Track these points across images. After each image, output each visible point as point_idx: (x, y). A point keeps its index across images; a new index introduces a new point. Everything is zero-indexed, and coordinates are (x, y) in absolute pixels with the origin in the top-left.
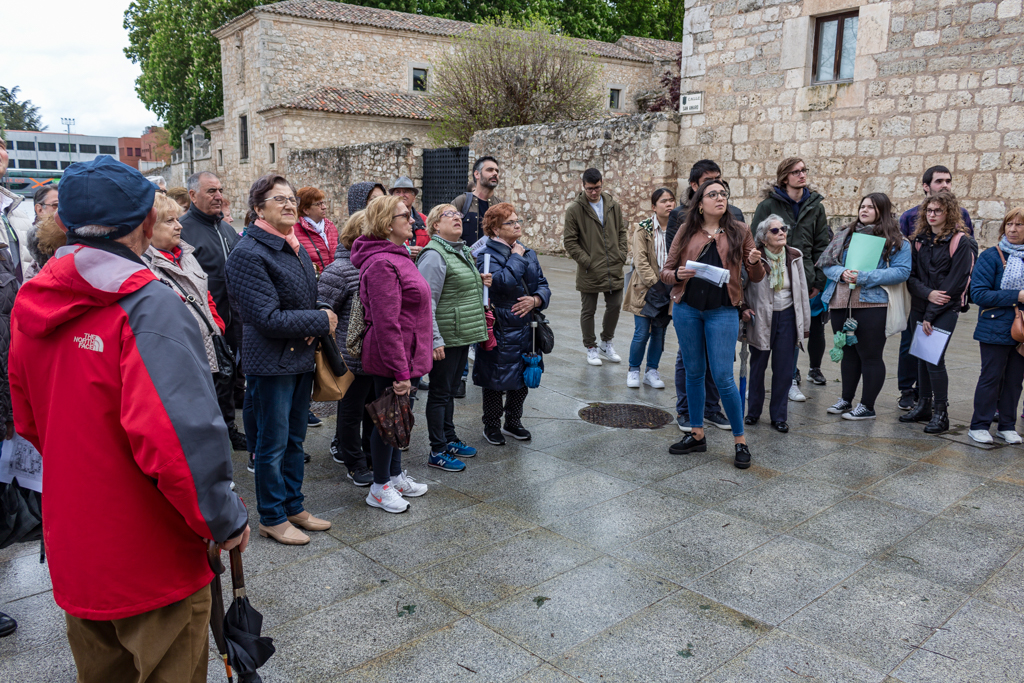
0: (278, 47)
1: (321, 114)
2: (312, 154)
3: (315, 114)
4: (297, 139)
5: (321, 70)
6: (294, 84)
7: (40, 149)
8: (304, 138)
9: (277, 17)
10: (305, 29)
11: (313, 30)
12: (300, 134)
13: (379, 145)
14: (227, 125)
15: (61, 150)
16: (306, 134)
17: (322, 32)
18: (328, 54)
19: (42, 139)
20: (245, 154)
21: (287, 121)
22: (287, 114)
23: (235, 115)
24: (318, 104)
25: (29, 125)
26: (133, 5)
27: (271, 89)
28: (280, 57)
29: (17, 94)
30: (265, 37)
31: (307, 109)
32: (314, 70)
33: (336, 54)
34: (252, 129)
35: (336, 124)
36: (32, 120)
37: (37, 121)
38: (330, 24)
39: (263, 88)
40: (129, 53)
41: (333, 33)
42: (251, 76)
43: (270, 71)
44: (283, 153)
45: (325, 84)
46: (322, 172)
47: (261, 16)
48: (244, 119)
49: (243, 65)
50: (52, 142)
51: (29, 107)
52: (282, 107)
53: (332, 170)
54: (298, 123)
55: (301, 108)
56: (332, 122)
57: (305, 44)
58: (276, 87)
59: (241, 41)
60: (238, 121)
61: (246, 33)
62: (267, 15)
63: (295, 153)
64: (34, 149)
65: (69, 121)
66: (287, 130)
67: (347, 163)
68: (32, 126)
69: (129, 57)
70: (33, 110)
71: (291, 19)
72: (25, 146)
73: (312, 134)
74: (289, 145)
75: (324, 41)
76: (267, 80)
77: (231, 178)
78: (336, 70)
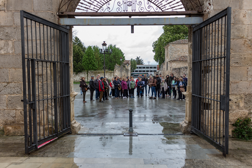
0: (173, 50)
1: (179, 61)
2: (175, 69)
3: (178, 61)
4: (174, 66)
5: (181, 53)
6: (176, 56)
7: (143, 68)
8: (176, 66)
9: (173, 44)
10: (178, 46)
11: (180, 46)
12: (175, 65)
13: (184, 67)
14: (165, 64)
15: (146, 68)
16: (176, 65)
17: (181, 46)
18: (183, 50)
19: (143, 66)
20: (167, 69)
21: (172, 63)
22: (172, 62)
23: (166, 62)
24: (179, 59)
25: (141, 64)
26: (154, 42)
27: (171, 57)
28: (173, 51)
29: (140, 58)
30: (171, 48)
31: (176, 61)
32: (180, 53)
33: (184, 49)
34: (168, 64)
35: (182, 63)
36: (142, 63)
37: (143, 63)
38: (183, 44)
39: (170, 57)
40: (153, 51)
41: (184, 46)
42: (168, 55)
43: (171, 54)
44: (172, 69)
45: (182, 55)
46: (177, 72)
47: (170, 44)
48: (167, 62)
49: (168, 53)
50: (145, 67)
51: (142, 60)
52: (171, 61)
53: (178, 72)
54: (175, 63)
55: (175, 61)
56: (181, 63)
57: (178, 48)
58: (172, 57)
59: (167, 49)
60: (166, 63)
61: (168, 47)
62: (171, 44)
63: (173, 69)
64: (141, 68)
65: (149, 62)
66: (172, 65)
67: (180, 70)
68: (142, 64)
69: (153, 52)
70: (142, 61)
71: (175, 44)
72: (140, 68)
73: (177, 65)
74: (173, 67)
75: (182, 47)
76: (171, 56)
77: (165, 74)
78: (184, 52)
